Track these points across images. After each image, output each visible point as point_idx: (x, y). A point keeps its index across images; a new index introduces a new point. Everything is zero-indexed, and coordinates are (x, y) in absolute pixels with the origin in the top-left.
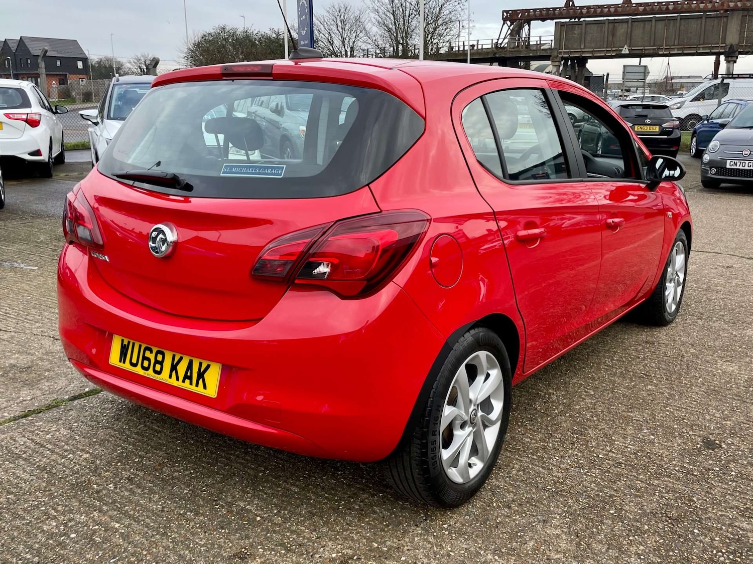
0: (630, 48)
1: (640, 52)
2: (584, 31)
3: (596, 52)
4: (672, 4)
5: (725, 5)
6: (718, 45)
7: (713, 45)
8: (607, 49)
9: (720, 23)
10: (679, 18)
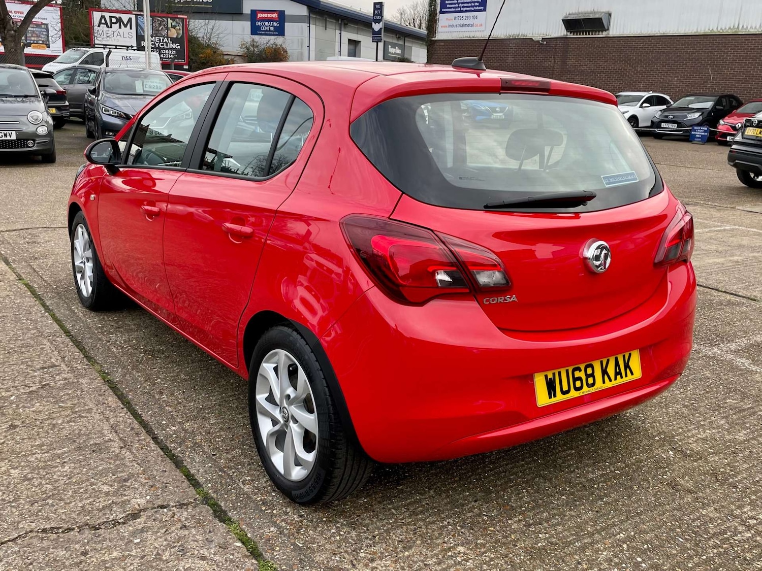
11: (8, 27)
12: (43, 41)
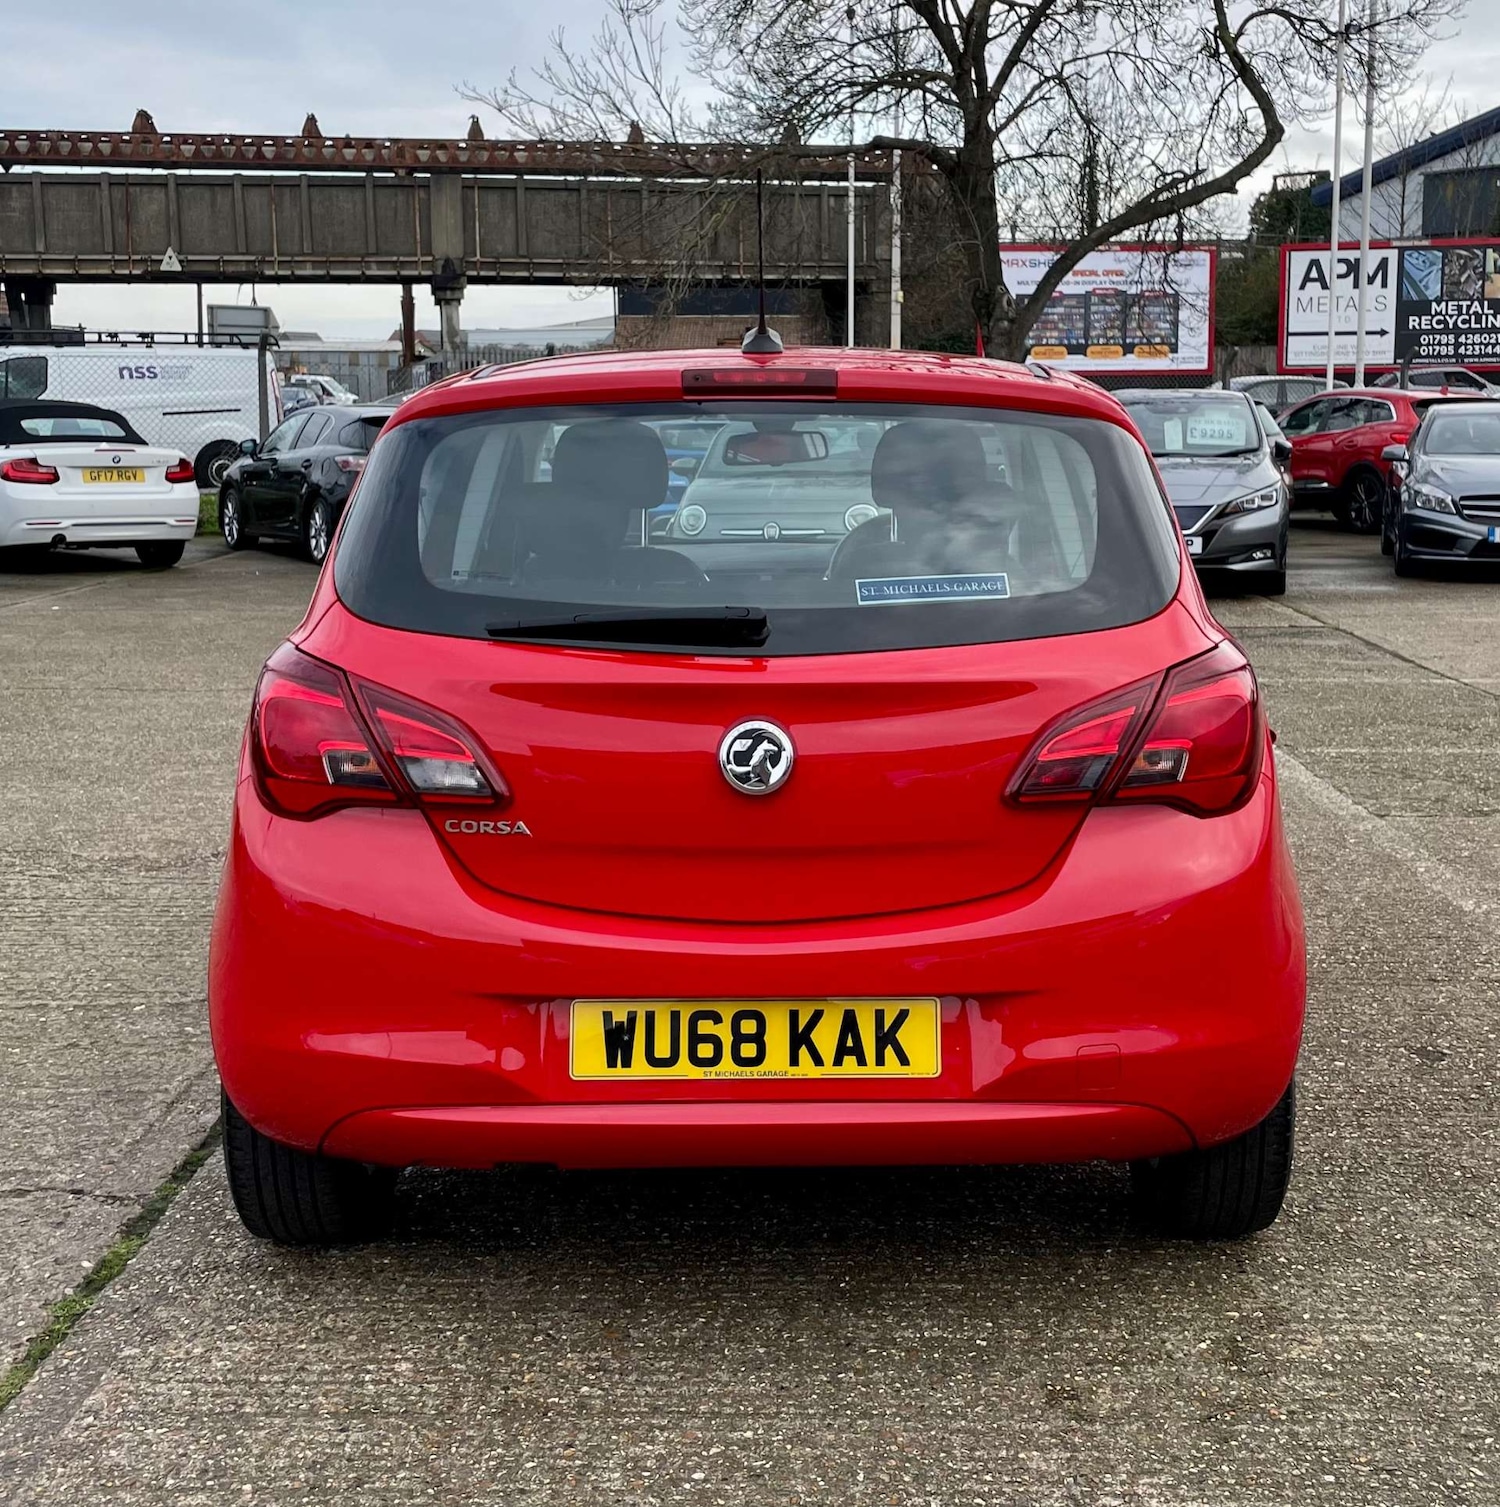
0: (182, 257)
1: (211, 268)
2: (38, 203)
3: (83, 265)
4: (270, 142)
5: (407, 156)
6: (416, 259)
7: (402, 259)
8: (117, 257)
9: (411, 202)
10: (304, 184)
11: (997, 313)
12: (1162, 338)
